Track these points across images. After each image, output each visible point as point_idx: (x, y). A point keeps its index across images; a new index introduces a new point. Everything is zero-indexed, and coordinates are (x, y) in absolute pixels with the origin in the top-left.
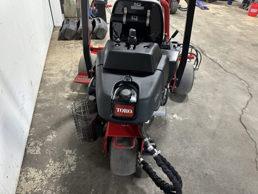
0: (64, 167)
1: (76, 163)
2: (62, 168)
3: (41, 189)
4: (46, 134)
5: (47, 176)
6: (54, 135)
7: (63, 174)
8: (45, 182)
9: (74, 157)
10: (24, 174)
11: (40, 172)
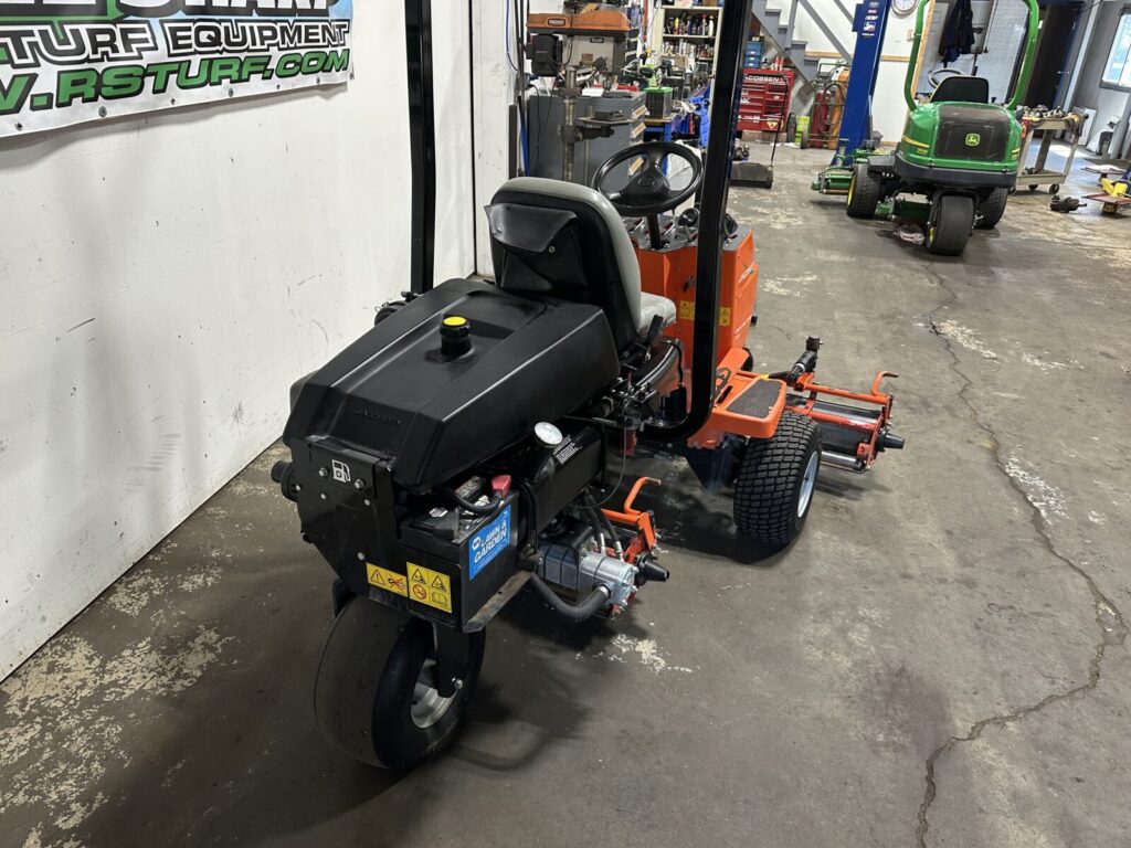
0: (164, 674)
1: (199, 674)
2: (152, 674)
3: (60, 705)
4: (193, 568)
5: (102, 678)
6: (210, 579)
7: (145, 688)
8: (85, 693)
9: (210, 656)
10: (56, 651)
11: (97, 662)
